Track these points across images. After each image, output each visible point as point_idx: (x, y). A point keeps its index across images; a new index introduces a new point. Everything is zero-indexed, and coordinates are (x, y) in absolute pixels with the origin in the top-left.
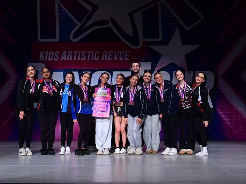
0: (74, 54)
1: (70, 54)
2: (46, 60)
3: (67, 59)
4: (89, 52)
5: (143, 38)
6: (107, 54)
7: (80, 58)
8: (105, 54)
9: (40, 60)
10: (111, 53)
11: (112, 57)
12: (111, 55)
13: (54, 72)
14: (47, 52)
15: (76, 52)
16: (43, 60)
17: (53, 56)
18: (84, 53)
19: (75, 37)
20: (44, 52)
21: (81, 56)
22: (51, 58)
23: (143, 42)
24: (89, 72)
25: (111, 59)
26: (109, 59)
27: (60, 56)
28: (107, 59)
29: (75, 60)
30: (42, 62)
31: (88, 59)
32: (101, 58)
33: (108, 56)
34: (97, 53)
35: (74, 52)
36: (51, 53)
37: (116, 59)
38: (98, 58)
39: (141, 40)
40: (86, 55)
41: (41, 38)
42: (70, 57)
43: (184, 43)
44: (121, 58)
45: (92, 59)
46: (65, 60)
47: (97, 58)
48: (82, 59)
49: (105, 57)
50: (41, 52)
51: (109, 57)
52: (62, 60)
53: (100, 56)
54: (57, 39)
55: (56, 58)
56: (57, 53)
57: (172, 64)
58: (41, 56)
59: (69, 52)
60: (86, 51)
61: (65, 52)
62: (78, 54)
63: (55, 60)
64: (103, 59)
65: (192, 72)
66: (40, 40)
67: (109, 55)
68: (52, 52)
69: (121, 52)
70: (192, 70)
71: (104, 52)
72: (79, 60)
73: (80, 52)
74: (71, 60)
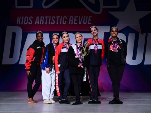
0: (45, 19)
1: (42, 19)
2: (22, 24)
3: (39, 23)
4: (58, 17)
5: (103, 5)
6: (73, 19)
7: (51, 22)
8: (71, 19)
9: (17, 24)
10: (76, 18)
11: (77, 22)
12: (77, 20)
13: (29, 34)
14: (23, 17)
15: (47, 17)
16: (20, 24)
17: (28, 21)
18: (54, 18)
19: (46, 5)
20: (21, 17)
21: (51, 21)
22: (26, 22)
23: (103, 8)
24: (58, 34)
25: (76, 23)
26: (75, 23)
27: (34, 20)
28: (73, 23)
29: (46, 23)
30: (18, 25)
31: (57, 23)
32: (68, 22)
33: (73, 20)
34: (65, 18)
35: (46, 17)
36: (26, 18)
37: (80, 23)
38: (66, 22)
39: (102, 7)
40: (56, 20)
41: (18, 5)
42: (42, 22)
43: (137, 10)
44: (85, 22)
45: (60, 23)
46: (38, 24)
47: (64, 22)
48: (52, 23)
49: (71, 22)
50: (18, 17)
51: (75, 22)
52: (35, 24)
53: (67, 20)
54: (31, 6)
55: (30, 23)
56: (31, 18)
57: (128, 27)
58: (18, 20)
59: (41, 17)
60: (56, 17)
61: (38, 18)
62: (48, 19)
63: (30, 24)
64: (70, 23)
65: (145, 34)
66: (17, 7)
67: (75, 20)
68: (28, 17)
69: (84, 17)
70: (144, 33)
71: (70, 17)
72: (49, 23)
73: (50, 17)
74: (43, 23)
